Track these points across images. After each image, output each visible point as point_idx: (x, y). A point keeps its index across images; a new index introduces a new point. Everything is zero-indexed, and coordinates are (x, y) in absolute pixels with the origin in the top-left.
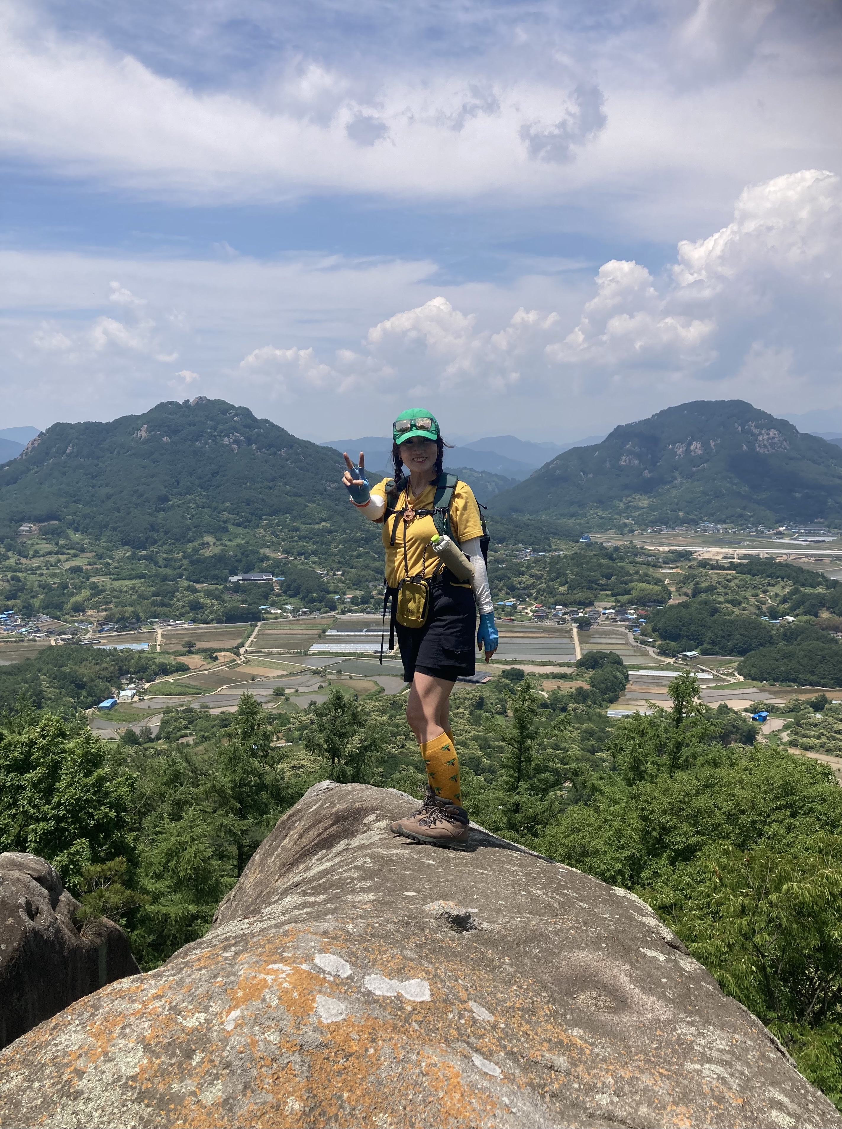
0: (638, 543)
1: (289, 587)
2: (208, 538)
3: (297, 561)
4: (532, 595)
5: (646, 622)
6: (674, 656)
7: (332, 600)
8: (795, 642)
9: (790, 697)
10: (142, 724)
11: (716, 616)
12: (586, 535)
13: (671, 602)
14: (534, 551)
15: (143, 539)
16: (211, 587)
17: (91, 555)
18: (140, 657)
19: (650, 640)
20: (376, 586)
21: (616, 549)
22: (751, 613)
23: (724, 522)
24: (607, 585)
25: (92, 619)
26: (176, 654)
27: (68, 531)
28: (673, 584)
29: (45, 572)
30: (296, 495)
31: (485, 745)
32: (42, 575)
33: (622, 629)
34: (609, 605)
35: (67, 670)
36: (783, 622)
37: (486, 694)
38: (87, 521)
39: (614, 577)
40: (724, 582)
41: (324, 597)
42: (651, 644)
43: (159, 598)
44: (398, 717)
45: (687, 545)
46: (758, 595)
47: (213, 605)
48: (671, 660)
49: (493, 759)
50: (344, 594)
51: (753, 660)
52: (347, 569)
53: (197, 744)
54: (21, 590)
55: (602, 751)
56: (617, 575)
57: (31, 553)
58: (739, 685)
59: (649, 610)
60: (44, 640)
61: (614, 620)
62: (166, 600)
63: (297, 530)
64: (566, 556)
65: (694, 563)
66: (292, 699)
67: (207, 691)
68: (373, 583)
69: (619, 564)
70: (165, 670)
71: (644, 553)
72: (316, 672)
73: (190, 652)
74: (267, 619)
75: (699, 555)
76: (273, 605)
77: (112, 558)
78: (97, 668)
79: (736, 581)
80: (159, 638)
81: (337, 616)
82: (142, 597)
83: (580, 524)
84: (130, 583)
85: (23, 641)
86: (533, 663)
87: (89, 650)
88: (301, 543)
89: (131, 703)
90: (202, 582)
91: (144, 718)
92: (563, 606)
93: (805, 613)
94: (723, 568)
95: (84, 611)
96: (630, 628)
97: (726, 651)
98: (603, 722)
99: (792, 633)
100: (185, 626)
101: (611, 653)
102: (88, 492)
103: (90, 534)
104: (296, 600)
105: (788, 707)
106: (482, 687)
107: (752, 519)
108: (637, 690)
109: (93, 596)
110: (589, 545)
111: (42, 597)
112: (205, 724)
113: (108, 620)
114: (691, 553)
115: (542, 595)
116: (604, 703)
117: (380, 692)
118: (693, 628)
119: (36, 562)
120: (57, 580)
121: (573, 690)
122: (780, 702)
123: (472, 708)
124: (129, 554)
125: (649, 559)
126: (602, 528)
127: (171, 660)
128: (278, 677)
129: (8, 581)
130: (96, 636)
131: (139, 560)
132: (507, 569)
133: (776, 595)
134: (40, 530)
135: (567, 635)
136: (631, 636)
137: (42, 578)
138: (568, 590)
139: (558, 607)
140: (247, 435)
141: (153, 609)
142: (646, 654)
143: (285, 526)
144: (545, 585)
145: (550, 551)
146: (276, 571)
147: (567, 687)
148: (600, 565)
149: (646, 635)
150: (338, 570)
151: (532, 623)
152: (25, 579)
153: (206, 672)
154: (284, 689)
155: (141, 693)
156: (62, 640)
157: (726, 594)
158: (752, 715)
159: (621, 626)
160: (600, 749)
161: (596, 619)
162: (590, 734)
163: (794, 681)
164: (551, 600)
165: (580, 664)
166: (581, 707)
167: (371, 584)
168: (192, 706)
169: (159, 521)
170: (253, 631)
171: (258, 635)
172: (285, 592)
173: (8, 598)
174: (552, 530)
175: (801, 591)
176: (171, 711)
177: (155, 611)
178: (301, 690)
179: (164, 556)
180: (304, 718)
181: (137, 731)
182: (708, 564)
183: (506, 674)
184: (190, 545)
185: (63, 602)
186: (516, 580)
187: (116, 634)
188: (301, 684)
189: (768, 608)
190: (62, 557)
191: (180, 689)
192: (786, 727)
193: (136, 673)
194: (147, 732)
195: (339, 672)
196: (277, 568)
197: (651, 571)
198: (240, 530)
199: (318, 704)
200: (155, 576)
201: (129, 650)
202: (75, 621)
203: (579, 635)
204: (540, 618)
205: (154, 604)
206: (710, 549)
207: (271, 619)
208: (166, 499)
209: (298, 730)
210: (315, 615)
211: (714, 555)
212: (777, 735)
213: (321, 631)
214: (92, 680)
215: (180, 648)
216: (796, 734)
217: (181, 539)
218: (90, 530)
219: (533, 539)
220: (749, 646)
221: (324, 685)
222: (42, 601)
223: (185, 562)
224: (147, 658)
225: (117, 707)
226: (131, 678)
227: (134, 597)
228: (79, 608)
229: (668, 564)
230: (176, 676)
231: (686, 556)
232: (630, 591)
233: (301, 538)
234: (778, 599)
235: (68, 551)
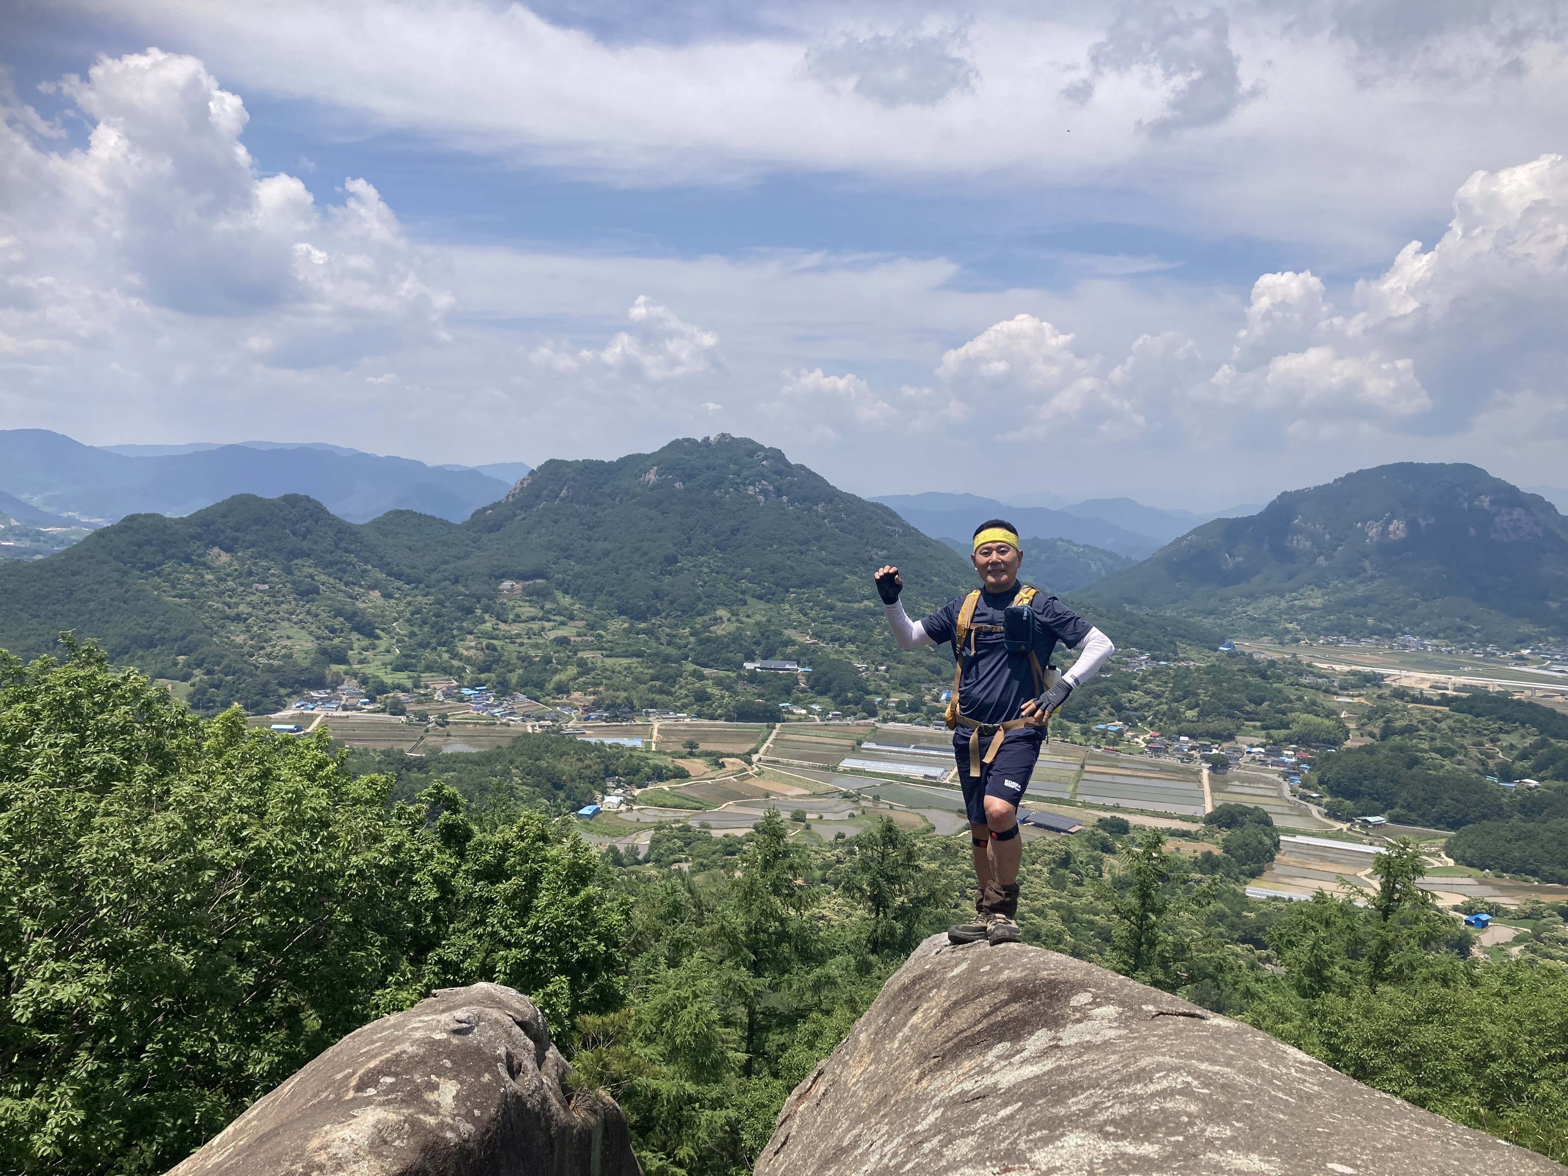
0: (1304, 658)
1: (817, 681)
2: (722, 613)
3: (829, 649)
4: (1146, 718)
5: (1311, 770)
6: (1348, 820)
7: (872, 703)
8: (1538, 818)
9: (1526, 896)
10: (628, 840)
11: (1415, 770)
12: (1229, 641)
13: (1348, 744)
14: (1153, 658)
15: (644, 607)
16: (722, 674)
17: (582, 623)
18: (631, 756)
19: (1315, 795)
20: (930, 690)
21: (1272, 663)
22: (1470, 770)
23: (1435, 636)
24: (1256, 714)
25: (577, 704)
26: (676, 755)
27: (556, 592)
28: (1353, 719)
29: (526, 641)
30: (834, 563)
31: (1069, 917)
32: (522, 644)
33: (1275, 777)
34: (1256, 741)
35: (543, 764)
36: (1520, 787)
37: (1075, 847)
38: (579, 581)
39: (1266, 703)
40: (1430, 722)
41: (861, 698)
42: (1316, 801)
43: (658, 683)
44: (952, 867)
45: (1377, 666)
46: (1483, 745)
47: (723, 697)
48: (1345, 826)
49: (1079, 937)
50: (888, 696)
51: (1471, 837)
52: (894, 664)
53: (693, 873)
54: (497, 661)
55: (1235, 942)
56: (1271, 700)
57: (511, 617)
58: (1445, 871)
59: (1315, 753)
60: (519, 726)
61: (1264, 763)
62: (666, 687)
63: (831, 608)
64: (1198, 669)
65: (1387, 692)
66: (815, 828)
67: (709, 806)
68: (926, 685)
69: (1275, 685)
70: (659, 775)
71: (1311, 673)
72: (846, 796)
73: (691, 754)
74: (788, 720)
75: (1394, 681)
76: (796, 702)
77: (605, 629)
78: (580, 764)
79: (1450, 722)
80: (655, 733)
81: (877, 725)
82: (638, 680)
83: (1221, 625)
84: (625, 661)
85: (495, 724)
86: (1142, 812)
87: (571, 741)
88: (835, 626)
89: (617, 813)
90: (711, 667)
91: (631, 834)
92: (1190, 737)
93: (1556, 777)
94: (1430, 702)
95: (568, 692)
96: (1286, 776)
97: (1428, 821)
98: (1239, 902)
99: (1534, 804)
100: (688, 721)
101: (1256, 808)
102: (582, 546)
103: (582, 598)
104: (825, 699)
105: (1523, 911)
106: (1069, 839)
107: (1478, 635)
108: (1292, 863)
109: (580, 674)
110: (1232, 655)
111: (520, 671)
112: (703, 847)
113: (596, 705)
114: (1383, 677)
115: (1161, 720)
116: (1241, 876)
117: (928, 831)
118: (1379, 783)
119: (515, 629)
120: (540, 653)
121: (1198, 854)
122: (1510, 903)
123: (1053, 866)
124: (626, 625)
125: (1320, 680)
126: (1253, 633)
127: (667, 762)
128: (798, 796)
129: (482, 649)
130: (579, 725)
131: (638, 634)
132: (1111, 680)
133: (1512, 747)
134: (524, 589)
135: (1193, 778)
136: (1286, 787)
137: (522, 649)
138: (1199, 716)
139: (1182, 738)
140: (777, 484)
141: (651, 696)
142: (1307, 814)
143: (817, 603)
144: (1165, 707)
145: (1175, 660)
146: (803, 659)
147: (1189, 850)
148: (1247, 685)
149: (1308, 788)
150: (882, 664)
151: (1145, 758)
152: (502, 648)
153: (709, 782)
154: (804, 814)
155: (630, 801)
156: (540, 727)
157: (1433, 739)
158: (1465, 917)
159: (1274, 772)
160: (1232, 940)
161: (1237, 759)
162: (1221, 917)
163: (1534, 873)
164: (1174, 728)
165: (1210, 820)
166: (1207, 880)
167: (923, 686)
168: (690, 823)
169: (665, 587)
170: (770, 734)
171: (775, 740)
172: (812, 688)
173: (482, 671)
174: (1180, 632)
175: (1551, 745)
176: (663, 828)
177: (653, 700)
178: (826, 816)
179: (668, 630)
180: (829, 854)
181: (622, 849)
182: (1408, 695)
183: (1103, 823)
184: (699, 619)
185: (545, 680)
186: (1125, 697)
187: (604, 724)
188: (827, 810)
189: (1497, 764)
190: (548, 625)
191: (676, 801)
192: (1518, 940)
193: (625, 775)
194: (633, 851)
195: (877, 798)
196: (803, 655)
197: (1321, 697)
198: (762, 605)
199: (847, 837)
200: (656, 655)
201: (618, 746)
202: (556, 705)
203: (1211, 779)
204: (1156, 751)
205: (651, 690)
206: (1411, 674)
207: (793, 720)
208: (672, 560)
209: (821, 869)
210: (849, 720)
211: (1416, 682)
212: (1503, 950)
213: (855, 743)
214: (573, 780)
215: (679, 748)
216: (1534, 951)
217: (688, 611)
218: (582, 593)
219: (1153, 642)
220: (1464, 817)
221: (855, 813)
222: (520, 676)
223: (692, 639)
224: (639, 758)
225: (599, 816)
226: (619, 781)
227: (628, 680)
228: (562, 689)
229: (1346, 689)
230: (673, 784)
231: (1375, 680)
232: (1288, 723)
233: (836, 619)
234: (1515, 753)
235: (553, 618)
